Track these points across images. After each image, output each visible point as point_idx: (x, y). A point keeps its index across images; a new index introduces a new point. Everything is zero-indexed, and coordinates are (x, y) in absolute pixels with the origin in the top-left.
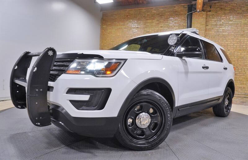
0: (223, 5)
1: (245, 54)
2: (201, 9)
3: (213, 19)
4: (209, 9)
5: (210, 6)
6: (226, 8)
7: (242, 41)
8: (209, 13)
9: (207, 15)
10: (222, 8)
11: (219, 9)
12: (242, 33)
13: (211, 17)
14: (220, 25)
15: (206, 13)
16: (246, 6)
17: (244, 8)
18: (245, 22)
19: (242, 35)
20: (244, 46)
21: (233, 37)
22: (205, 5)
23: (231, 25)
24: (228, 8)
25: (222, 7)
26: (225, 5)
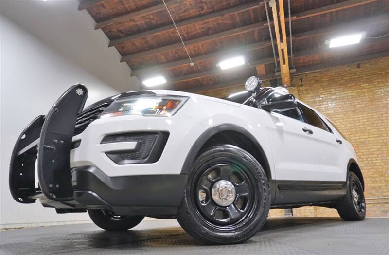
0: (318, 76)
1: (366, 137)
2: (289, 83)
3: (309, 96)
4: (299, 83)
5: (301, 79)
6: (323, 80)
7: (355, 119)
8: (301, 88)
9: (299, 91)
10: (317, 81)
11: (313, 81)
12: (353, 109)
13: (305, 92)
14: (320, 101)
15: (297, 88)
16: (348, 74)
17: (346, 77)
18: (353, 94)
19: (354, 111)
20: (361, 126)
21: (342, 116)
22: (293, 78)
23: (335, 99)
24: (325, 79)
25: (317, 79)
26: (320, 76)
